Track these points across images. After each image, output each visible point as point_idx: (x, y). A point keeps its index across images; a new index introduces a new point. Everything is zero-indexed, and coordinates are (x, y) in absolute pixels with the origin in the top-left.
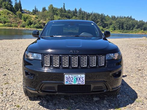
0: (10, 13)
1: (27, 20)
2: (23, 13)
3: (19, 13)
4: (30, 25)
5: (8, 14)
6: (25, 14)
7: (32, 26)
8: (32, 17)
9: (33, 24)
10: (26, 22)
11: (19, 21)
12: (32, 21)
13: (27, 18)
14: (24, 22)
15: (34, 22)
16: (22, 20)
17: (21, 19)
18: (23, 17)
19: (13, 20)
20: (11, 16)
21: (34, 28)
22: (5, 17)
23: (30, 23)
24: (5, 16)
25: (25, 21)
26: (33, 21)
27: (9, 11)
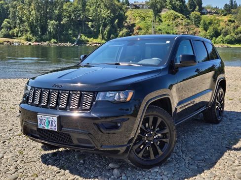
0: (179, 17)
1: (211, 28)
2: (203, 14)
3: (196, 15)
4: (214, 38)
5: (174, 19)
6: (208, 15)
7: (219, 38)
8: (220, 20)
9: (221, 36)
10: (208, 31)
11: (194, 31)
12: (220, 28)
13: (210, 23)
14: (203, 33)
15: (224, 30)
16: (201, 29)
17: (198, 27)
18: (202, 22)
19: (183, 30)
20: (180, 21)
21: (223, 43)
22: (169, 25)
23: (217, 34)
24: (170, 23)
25: (206, 29)
26: (223, 28)
27: (176, 13)
